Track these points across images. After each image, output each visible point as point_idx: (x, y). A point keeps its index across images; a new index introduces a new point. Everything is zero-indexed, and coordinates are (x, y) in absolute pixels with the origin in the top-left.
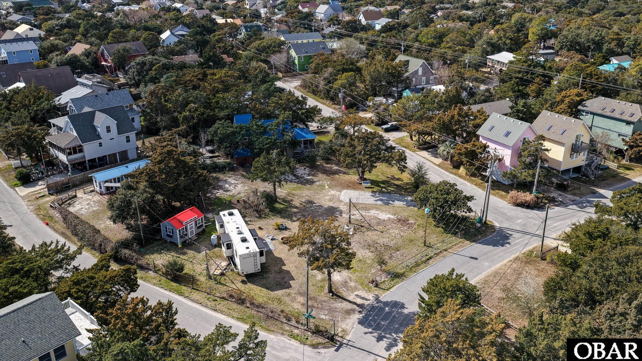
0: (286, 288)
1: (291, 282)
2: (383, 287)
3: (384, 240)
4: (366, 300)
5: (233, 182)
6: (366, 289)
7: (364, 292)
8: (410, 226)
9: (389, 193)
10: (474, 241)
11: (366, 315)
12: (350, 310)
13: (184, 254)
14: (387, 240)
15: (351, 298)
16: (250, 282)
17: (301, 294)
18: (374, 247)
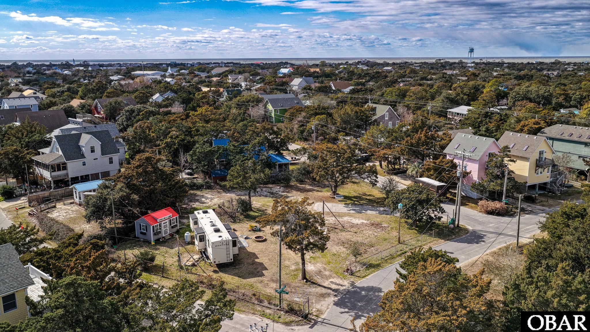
0: (258, 277)
1: (264, 272)
2: (359, 275)
3: (358, 238)
4: (341, 285)
5: (209, 196)
6: (341, 277)
7: (339, 279)
8: (383, 228)
9: (361, 205)
10: (448, 240)
11: (342, 298)
12: (325, 294)
13: (156, 249)
14: (361, 238)
15: (326, 284)
16: (221, 271)
17: (273, 281)
18: (348, 244)
